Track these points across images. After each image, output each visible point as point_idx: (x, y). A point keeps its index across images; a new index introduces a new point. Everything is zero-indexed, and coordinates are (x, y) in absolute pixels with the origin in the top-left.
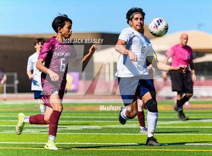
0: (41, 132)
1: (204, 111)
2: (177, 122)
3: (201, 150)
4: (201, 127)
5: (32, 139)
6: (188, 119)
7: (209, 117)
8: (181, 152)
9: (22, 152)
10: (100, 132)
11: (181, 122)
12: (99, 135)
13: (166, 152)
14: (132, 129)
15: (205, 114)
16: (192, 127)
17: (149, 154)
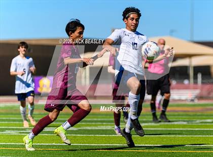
0: (20, 133)
1: (176, 113)
2: (150, 124)
3: (173, 151)
4: (173, 129)
5: (11, 140)
6: (169, 121)
7: (181, 119)
8: (153, 153)
9: (2, 152)
10: (76, 134)
11: (153, 124)
12: (75, 137)
13: (139, 152)
14: (107, 130)
15: (176, 117)
16: (164, 129)
17: (123, 155)
